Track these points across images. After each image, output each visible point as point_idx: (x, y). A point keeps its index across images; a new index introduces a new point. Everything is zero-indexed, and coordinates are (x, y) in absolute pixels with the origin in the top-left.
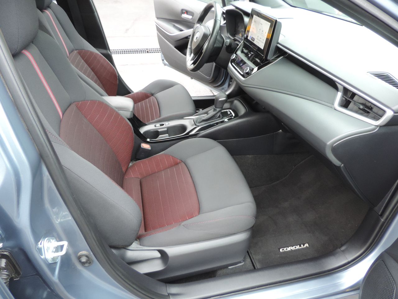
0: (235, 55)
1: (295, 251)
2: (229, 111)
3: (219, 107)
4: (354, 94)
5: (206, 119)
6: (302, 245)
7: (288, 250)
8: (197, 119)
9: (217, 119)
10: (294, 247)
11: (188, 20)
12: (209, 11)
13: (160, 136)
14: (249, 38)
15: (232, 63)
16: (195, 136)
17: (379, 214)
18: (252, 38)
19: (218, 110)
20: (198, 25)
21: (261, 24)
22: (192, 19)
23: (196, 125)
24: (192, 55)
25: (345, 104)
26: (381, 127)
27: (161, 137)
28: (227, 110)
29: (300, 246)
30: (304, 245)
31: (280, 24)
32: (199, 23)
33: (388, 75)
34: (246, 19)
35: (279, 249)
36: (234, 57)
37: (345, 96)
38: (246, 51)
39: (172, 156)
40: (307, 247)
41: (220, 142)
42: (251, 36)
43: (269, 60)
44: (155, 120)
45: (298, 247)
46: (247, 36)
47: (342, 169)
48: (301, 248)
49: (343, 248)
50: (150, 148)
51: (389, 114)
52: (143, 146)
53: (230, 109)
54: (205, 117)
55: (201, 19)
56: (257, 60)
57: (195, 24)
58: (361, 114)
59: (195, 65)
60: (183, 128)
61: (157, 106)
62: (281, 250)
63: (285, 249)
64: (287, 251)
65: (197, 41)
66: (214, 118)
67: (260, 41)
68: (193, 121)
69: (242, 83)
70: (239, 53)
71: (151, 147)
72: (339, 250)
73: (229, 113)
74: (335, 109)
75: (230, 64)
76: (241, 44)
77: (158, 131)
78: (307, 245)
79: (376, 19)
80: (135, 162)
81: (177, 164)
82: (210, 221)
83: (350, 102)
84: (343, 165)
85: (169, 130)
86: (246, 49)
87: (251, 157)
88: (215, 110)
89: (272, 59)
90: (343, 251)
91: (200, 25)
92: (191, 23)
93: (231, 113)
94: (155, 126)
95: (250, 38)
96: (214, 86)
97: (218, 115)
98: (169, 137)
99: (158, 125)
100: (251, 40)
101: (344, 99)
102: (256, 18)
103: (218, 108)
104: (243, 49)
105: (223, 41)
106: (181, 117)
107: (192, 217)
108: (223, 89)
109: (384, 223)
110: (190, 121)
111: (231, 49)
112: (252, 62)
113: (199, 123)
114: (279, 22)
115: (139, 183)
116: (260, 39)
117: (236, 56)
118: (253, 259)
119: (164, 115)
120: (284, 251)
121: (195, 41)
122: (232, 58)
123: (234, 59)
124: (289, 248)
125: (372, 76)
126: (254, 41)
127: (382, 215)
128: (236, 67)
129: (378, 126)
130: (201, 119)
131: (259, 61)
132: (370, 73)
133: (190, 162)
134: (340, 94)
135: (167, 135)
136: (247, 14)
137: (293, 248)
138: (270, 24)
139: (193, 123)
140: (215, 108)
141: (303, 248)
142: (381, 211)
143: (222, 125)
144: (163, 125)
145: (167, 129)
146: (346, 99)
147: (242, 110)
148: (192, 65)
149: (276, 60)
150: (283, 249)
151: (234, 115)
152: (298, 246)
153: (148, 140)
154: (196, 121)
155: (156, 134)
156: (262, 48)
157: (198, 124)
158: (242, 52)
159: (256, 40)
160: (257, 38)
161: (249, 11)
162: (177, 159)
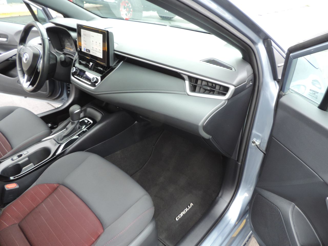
0: (74, 68)
1: (186, 213)
2: (86, 119)
3: (77, 119)
4: (197, 80)
5: (67, 134)
6: (189, 206)
7: (181, 216)
8: (58, 137)
9: (77, 130)
10: (184, 211)
11: (2, 43)
12: (30, 31)
13: (24, 168)
14: (83, 50)
15: (75, 76)
16: (62, 154)
17: (236, 160)
18: (87, 50)
19: (76, 122)
20: (22, 46)
21: (92, 36)
22: (7, 41)
23: (59, 143)
24: (26, 76)
25: (194, 89)
26: (228, 100)
27: (25, 170)
28: (84, 119)
29: (188, 208)
30: (190, 206)
31: (112, 33)
32: (22, 44)
33: (214, 59)
34: (74, 35)
35: (175, 219)
36: (75, 70)
37: (191, 82)
38: (84, 63)
39: (47, 184)
40: (192, 206)
41: (88, 151)
42: (84, 49)
43: (112, 66)
44: (9, 153)
45: (187, 210)
46: (81, 49)
47: (211, 140)
48: (189, 209)
49: (220, 195)
50: (17, 187)
51: (232, 89)
52: (8, 188)
53: (86, 117)
54: (65, 132)
55: (23, 40)
56: (99, 68)
57: (17, 46)
58: (208, 93)
59: (35, 86)
60: (46, 151)
61: (3, 136)
62: (177, 219)
63: (179, 216)
64: (181, 218)
65: (28, 63)
66: (75, 131)
67: (96, 51)
68: (53, 141)
69: (94, 92)
70: (77, 65)
71: (18, 184)
72: (217, 198)
73: (86, 121)
74: (189, 95)
75: (72, 77)
76: (76, 57)
77: (19, 164)
78: (192, 204)
79: (208, 19)
80: (4, 209)
81: (55, 189)
82: (122, 233)
83: (196, 86)
84: (211, 137)
85: (32, 159)
86: (83, 60)
87: (119, 152)
88: (73, 123)
89: (114, 65)
90: (221, 197)
91: (24, 45)
92: (8, 45)
93: (88, 121)
94: (12, 160)
95: (85, 50)
96: (53, 99)
97: (78, 126)
98: (35, 165)
99: (15, 157)
100: (85, 52)
101: (191, 85)
102: (85, 32)
103: (75, 120)
104: (80, 61)
105: (55, 57)
106: (39, 141)
107: (99, 236)
108: (63, 99)
109: (241, 165)
110: (51, 141)
111: (68, 63)
112: (94, 71)
113: (61, 140)
114: (111, 32)
115: (19, 229)
116: (96, 50)
117: (76, 69)
118: (161, 240)
119: (17, 144)
120: (179, 219)
121: (25, 62)
122: (72, 71)
123: (75, 71)
124: (181, 213)
125: (205, 62)
126: (89, 51)
127: (238, 160)
128: (78, 78)
129: (226, 100)
130: (61, 135)
131: (102, 69)
132: (203, 61)
133: (69, 181)
134: (187, 82)
135: (32, 164)
136: (73, 30)
137: (184, 213)
138: (102, 35)
139: (55, 142)
140: (72, 121)
141: (191, 208)
142: (237, 158)
143: (86, 134)
144: (21, 155)
145: (28, 158)
146: (193, 85)
147: (98, 115)
148: (30, 86)
149: (118, 65)
150: (178, 217)
151: (92, 122)
152: (187, 208)
153: (12, 178)
154: (58, 139)
155: (17, 168)
156: (101, 57)
157: (61, 142)
158: (80, 63)
159: (91, 51)
160: (92, 50)
161: (75, 27)
162: (54, 184)
